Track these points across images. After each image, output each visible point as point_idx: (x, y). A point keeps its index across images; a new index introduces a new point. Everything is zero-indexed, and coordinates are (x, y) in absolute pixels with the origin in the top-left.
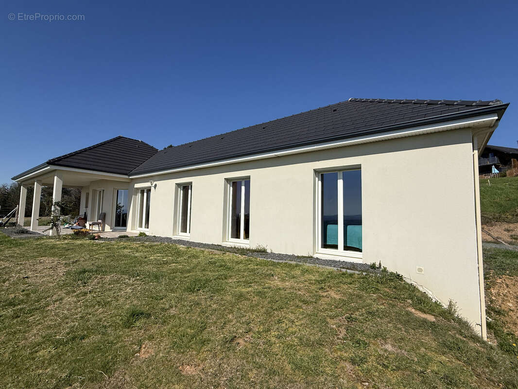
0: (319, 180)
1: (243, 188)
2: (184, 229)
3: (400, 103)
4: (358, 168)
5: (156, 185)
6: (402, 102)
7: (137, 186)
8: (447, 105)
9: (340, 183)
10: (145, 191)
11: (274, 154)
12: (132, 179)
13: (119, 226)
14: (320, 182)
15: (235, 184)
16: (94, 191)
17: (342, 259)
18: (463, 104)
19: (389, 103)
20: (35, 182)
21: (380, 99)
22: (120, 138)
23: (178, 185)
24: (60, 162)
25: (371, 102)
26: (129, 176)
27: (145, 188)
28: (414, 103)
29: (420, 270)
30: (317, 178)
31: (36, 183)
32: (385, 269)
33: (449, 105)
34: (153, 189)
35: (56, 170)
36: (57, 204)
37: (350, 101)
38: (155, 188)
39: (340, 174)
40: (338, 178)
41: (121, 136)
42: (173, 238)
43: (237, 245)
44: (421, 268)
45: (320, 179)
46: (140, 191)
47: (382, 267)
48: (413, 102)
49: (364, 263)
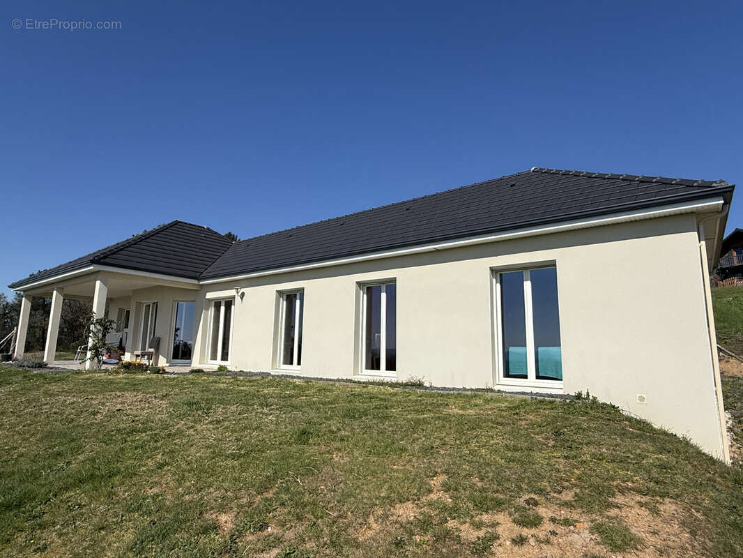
0: (497, 283)
1: (384, 296)
2: (289, 360)
3: (604, 179)
4: (552, 264)
5: (243, 294)
6: (607, 177)
7: (210, 295)
8: (663, 183)
9: (528, 286)
10: (223, 303)
11: (434, 247)
12: (202, 285)
13: (178, 358)
14: (499, 285)
15: (371, 290)
16: (139, 305)
17: (535, 390)
18: (683, 183)
19: (589, 177)
20: (53, 290)
21: (577, 172)
22: (177, 223)
23: (280, 293)
24: (107, 260)
25: (563, 174)
26: (199, 280)
27: (223, 299)
28: (623, 180)
29: (642, 399)
30: (494, 280)
31: (55, 292)
32: (595, 398)
33: (666, 184)
34: (238, 299)
35: (99, 271)
36: (99, 322)
37: (533, 171)
38: (242, 298)
39: (527, 274)
40: (524, 279)
41: (179, 220)
42: (273, 374)
43: (377, 379)
44: (643, 395)
45: (499, 280)
46: (213, 304)
47: (591, 398)
48: (621, 177)
49: (566, 394)
